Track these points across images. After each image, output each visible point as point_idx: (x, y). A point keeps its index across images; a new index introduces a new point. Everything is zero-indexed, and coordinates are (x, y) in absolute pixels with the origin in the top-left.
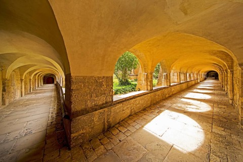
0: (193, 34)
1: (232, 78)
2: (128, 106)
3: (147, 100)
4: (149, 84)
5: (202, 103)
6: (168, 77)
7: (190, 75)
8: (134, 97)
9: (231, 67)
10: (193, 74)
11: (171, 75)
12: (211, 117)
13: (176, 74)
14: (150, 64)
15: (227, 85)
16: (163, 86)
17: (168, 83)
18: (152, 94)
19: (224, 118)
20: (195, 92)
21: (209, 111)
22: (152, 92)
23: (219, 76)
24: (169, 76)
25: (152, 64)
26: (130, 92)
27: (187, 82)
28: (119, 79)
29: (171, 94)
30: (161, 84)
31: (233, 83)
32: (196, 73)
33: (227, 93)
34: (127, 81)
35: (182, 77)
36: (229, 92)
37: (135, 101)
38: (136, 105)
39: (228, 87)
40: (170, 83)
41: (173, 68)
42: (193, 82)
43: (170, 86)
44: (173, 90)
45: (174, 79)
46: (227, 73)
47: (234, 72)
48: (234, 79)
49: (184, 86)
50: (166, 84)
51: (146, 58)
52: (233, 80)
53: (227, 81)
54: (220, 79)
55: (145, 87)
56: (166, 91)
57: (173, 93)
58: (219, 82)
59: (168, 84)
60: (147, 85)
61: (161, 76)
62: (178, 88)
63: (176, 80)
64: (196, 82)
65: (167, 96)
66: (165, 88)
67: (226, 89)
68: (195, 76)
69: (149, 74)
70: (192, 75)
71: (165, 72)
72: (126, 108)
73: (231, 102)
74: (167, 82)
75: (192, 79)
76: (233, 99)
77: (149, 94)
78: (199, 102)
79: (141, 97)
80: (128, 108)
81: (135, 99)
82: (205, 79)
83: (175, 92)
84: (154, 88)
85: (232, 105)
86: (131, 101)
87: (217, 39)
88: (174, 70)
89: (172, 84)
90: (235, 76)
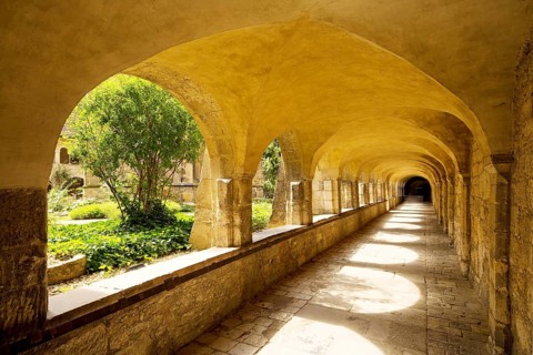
0: (379, 40)
1: (468, 198)
2: (137, 328)
3: (228, 285)
4: (238, 221)
5: (398, 277)
6: (304, 196)
7: (366, 189)
8: (170, 282)
9: (465, 167)
10: (374, 186)
11: (315, 187)
12: (422, 324)
13: (328, 185)
14: (241, 141)
15: (452, 218)
16: (289, 227)
17: (305, 214)
18: (249, 259)
19: (454, 323)
20: (377, 242)
21: (417, 306)
22: (248, 253)
23: (433, 193)
24: (306, 191)
25: (249, 143)
26: (161, 254)
27: (359, 209)
28: (124, 201)
29: (314, 251)
30: (283, 218)
31: (468, 212)
32: (380, 181)
33: (452, 243)
34: (160, 209)
35: (346, 195)
36: (459, 239)
37: (176, 297)
38: (180, 315)
39: (457, 225)
40: (311, 215)
41: (322, 164)
42: (374, 211)
43: (310, 224)
44: (319, 237)
45: (325, 201)
46: (453, 183)
47: (473, 181)
48: (472, 202)
49: (351, 223)
50: (297, 219)
51: (227, 117)
52: (468, 205)
53: (453, 208)
54: (434, 201)
55: (225, 232)
56: (297, 245)
57: (321, 248)
58: (432, 208)
59: (306, 220)
60: (231, 226)
61: (284, 188)
62: (333, 231)
63: (329, 206)
64: (382, 210)
65: (302, 260)
66: (293, 233)
67: (450, 231)
68: (379, 191)
69: (237, 184)
70: (371, 190)
71: (297, 177)
72: (124, 337)
73: (463, 267)
74: (301, 210)
75: (371, 202)
76: (468, 261)
77: (238, 263)
78: (390, 275)
79: (203, 279)
80: (134, 337)
81: (177, 289)
82: (402, 201)
83: (325, 246)
84: (256, 237)
85: (466, 276)
86: (152, 300)
87: (443, 71)
88: (324, 171)
89: (316, 219)
90: (475, 192)
